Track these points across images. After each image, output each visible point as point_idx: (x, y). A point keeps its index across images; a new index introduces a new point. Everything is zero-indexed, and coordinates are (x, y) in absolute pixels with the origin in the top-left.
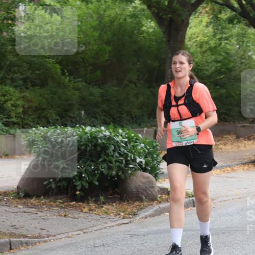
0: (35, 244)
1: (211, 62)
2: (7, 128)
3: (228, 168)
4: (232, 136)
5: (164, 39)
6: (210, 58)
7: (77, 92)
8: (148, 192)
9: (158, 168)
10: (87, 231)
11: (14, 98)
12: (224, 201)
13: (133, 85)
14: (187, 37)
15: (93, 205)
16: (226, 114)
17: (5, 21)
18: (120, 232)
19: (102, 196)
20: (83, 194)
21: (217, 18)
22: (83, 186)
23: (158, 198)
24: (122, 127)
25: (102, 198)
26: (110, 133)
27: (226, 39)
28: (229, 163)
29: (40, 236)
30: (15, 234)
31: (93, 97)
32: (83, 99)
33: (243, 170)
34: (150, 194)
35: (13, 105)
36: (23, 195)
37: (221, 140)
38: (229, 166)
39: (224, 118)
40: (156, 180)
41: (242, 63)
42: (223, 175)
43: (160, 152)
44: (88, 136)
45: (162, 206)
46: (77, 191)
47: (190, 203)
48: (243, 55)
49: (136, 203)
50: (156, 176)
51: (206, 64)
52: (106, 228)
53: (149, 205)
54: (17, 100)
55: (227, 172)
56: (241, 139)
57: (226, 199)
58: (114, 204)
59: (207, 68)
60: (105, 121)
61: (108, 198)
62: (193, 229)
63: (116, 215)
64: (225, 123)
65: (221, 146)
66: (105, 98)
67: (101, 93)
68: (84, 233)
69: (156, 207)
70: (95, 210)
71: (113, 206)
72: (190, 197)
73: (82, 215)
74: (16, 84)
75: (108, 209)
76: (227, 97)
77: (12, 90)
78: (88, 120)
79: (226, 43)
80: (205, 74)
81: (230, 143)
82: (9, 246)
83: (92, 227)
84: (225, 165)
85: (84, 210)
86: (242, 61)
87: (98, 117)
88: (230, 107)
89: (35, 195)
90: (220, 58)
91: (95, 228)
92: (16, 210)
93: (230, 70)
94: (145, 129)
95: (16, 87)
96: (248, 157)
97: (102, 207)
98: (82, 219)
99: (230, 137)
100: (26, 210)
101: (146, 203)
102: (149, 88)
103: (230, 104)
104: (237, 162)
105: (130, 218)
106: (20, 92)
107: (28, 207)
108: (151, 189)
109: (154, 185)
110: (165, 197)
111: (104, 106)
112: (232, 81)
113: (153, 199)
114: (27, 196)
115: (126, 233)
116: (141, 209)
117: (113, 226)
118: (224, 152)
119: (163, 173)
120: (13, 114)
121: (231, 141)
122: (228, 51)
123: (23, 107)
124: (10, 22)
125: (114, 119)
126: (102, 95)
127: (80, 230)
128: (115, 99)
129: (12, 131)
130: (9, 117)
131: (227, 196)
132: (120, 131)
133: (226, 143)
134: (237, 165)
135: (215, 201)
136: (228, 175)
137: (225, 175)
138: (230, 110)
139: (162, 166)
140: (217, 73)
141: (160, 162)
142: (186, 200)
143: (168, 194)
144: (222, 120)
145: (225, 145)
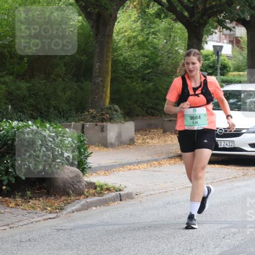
1: (138, 57)
3: (155, 162)
4: (159, 130)
5: (91, 33)
6: (138, 52)
7: (4, 86)
8: (75, 186)
9: (85, 163)
10: (13, 226)
12: (151, 195)
13: (61, 79)
14: (115, 31)
15: (19, 200)
16: (153, 108)
18: (47, 227)
19: (29, 191)
20: (9, 189)
21: (145, 12)
22: (9, 180)
23: (85, 193)
24: (50, 122)
25: (29, 193)
26: (38, 127)
27: (154, 33)
28: (156, 157)
31: (19, 92)
32: (10, 93)
33: (170, 164)
34: (77, 189)
37: (148, 134)
38: (156, 160)
39: (151, 112)
40: (84, 174)
41: (169, 58)
42: (150, 169)
43: (88, 146)
44: (15, 131)
45: (89, 200)
46: (3, 185)
47: (117, 197)
48: (170, 50)
49: (63, 198)
50: (83, 170)
51: (134, 59)
52: (32, 223)
53: (76, 199)
55: (154, 165)
56: (168, 133)
57: (152, 192)
58: (41, 199)
59: (134, 62)
60: (32, 115)
61: (35, 193)
62: (120, 223)
63: (42, 210)
64: (152, 117)
65: (148, 140)
66: (32, 92)
67: (28, 87)
68: (11, 228)
69: (83, 201)
70: (22, 205)
71: (40, 200)
72: (117, 191)
73: (8, 210)
75: (35, 204)
76: (154, 92)
78: (15, 114)
79: (154, 38)
80: (133, 68)
83: (18, 222)
84: (152, 159)
85: (11, 205)
86: (169, 55)
87: (25, 111)
88: (157, 101)
90: (147, 52)
91: (21, 223)
93: (157, 65)
94: (73, 123)
96: (174, 151)
97: (29, 202)
98: (9, 214)
101: (72, 198)
102: (77, 82)
103: (157, 98)
104: (164, 156)
105: (57, 212)
108: (79, 184)
109: (81, 180)
110: (92, 191)
111: (32, 100)
112: (159, 75)
113: (80, 193)
115: (53, 228)
116: (68, 203)
117: (40, 221)
118: (151, 146)
119: (90, 168)
121: (158, 136)
122: (155, 46)
125: (41, 113)
126: (29, 89)
127: (6, 225)
128: (43, 93)
131: (154, 190)
132: (48, 125)
134: (164, 159)
135: (142, 195)
136: (155, 169)
137: (152, 169)
138: (157, 104)
139: (89, 160)
140: (145, 67)
141: (88, 156)
142: (113, 194)
143: (95, 188)
144: (149, 114)
145: (152, 139)
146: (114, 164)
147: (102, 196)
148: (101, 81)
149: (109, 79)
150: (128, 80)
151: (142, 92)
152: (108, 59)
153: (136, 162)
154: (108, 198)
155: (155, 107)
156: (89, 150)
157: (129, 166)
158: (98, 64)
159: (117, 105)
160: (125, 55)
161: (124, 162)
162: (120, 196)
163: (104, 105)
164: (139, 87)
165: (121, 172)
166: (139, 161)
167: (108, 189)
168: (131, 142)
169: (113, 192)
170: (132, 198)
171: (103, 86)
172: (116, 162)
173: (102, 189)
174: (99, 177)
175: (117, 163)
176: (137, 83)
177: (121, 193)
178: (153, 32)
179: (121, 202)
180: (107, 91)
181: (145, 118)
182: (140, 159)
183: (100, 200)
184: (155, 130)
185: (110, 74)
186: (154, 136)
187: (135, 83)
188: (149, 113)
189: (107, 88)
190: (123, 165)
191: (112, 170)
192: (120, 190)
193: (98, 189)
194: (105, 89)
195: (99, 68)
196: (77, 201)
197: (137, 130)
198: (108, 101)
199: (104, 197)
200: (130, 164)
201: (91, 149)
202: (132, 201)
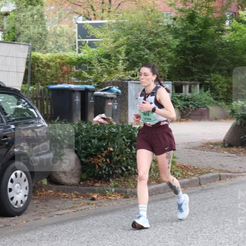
0: (236, 177)
2: (216, 102)
11: (221, 82)
17: (217, 32)
29: (239, 172)
30: (223, 170)
35: (220, 87)
36: (227, 145)
54: (223, 83)
74: (222, 73)
77: (220, 77)
82: (219, 178)
89: (235, 145)
92: (223, 155)
95: (222, 75)
100: (229, 155)
106: (225, 78)
107: (231, 153)
114: (230, 146)
120: (220, 93)
123: (227, 88)
124: (220, 32)
129: (220, 103)
130: (218, 94)
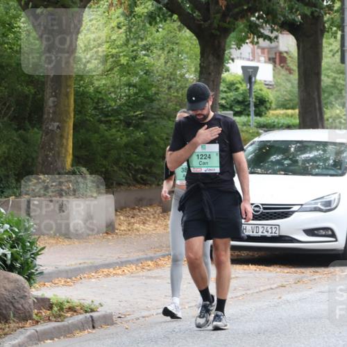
3: (150, 263)
6: (116, 77)
8: (16, 305)
9: (32, 265)
12: (143, 317)
23: (34, 316)
28: (151, 254)
34: (19, 309)
37: (137, 216)
38: (151, 259)
39: (142, 178)
41: (170, 88)
42: (141, 274)
43: (36, 237)
45: (40, 328)
47: (87, 322)
48: (171, 74)
50: (29, 278)
51: (112, 90)
53: (18, 328)
55: (148, 268)
57: (145, 313)
59: (113, 95)
64: (143, 186)
65: (138, 225)
69: (30, 330)
72: (86, 312)
76: (145, 145)
79: (145, 55)
80: (110, 106)
81: (152, 220)
84: (145, 256)
86: (171, 83)
88: (151, 160)
90: (135, 80)
93: (150, 99)
94: (12, 198)
99: (152, 210)
101: (12, 325)
102: (17, 129)
103: (152, 155)
104: (164, 252)
108: (23, 301)
109: (26, 294)
110: (45, 313)
112: (155, 116)
113: (25, 317)
116: (6, 334)
118: (143, 235)
119: (41, 273)
121: (154, 217)
122: (148, 68)
131: (148, 309)
133: (146, 220)
134: (164, 256)
135: (128, 318)
136: (149, 273)
137: (144, 274)
138: (151, 165)
139: (39, 260)
140: (130, 104)
141: (37, 254)
142: (81, 317)
143: (51, 308)
144: (138, 182)
145: (144, 223)
146: (82, 265)
147: (62, 321)
148: (58, 127)
149: (71, 124)
150: (103, 127)
151: (126, 146)
152: (68, 90)
153: (117, 263)
154: (72, 324)
155: (149, 171)
156: (40, 245)
157: (106, 270)
158: (51, 99)
159: (85, 166)
160: (97, 84)
161: (98, 262)
162: (93, 320)
163: (64, 168)
164: (120, 136)
165: (93, 280)
166: (123, 260)
167: (72, 309)
168: (110, 229)
169: (81, 314)
170: (113, 323)
171: (62, 136)
172: (85, 263)
173: (61, 309)
174: (56, 289)
175: (86, 265)
176: (119, 131)
177: (94, 314)
178: (144, 46)
179: (94, 331)
180: (67, 144)
181: (132, 188)
182: (124, 257)
183: (59, 328)
184: (149, 209)
185: (72, 115)
186: (148, 219)
187: (114, 130)
188: (139, 180)
189: (67, 139)
190: (96, 268)
191: (78, 277)
192: (92, 311)
193: (55, 309)
194: (64, 141)
195: (55, 106)
196: (20, 330)
197: (119, 208)
198: (69, 160)
199: (65, 323)
200: (108, 266)
201: (43, 242)
202: (112, 329)
